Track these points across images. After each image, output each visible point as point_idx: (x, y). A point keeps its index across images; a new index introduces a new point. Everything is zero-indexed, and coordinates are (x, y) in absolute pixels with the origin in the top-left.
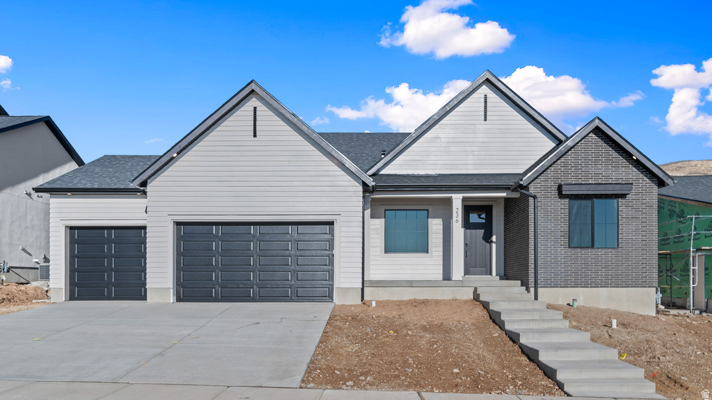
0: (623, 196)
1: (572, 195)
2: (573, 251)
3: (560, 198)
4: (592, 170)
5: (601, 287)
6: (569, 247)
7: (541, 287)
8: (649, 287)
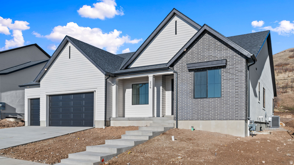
0: (224, 67)
1: (195, 69)
2: (196, 100)
3: (189, 71)
4: (206, 54)
5: (212, 120)
6: (194, 98)
7: (179, 120)
8: (240, 120)
